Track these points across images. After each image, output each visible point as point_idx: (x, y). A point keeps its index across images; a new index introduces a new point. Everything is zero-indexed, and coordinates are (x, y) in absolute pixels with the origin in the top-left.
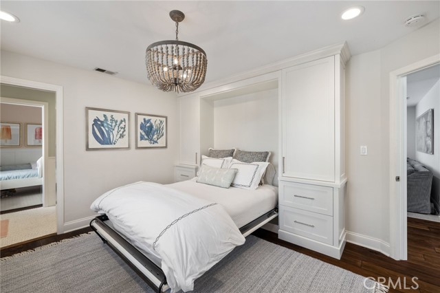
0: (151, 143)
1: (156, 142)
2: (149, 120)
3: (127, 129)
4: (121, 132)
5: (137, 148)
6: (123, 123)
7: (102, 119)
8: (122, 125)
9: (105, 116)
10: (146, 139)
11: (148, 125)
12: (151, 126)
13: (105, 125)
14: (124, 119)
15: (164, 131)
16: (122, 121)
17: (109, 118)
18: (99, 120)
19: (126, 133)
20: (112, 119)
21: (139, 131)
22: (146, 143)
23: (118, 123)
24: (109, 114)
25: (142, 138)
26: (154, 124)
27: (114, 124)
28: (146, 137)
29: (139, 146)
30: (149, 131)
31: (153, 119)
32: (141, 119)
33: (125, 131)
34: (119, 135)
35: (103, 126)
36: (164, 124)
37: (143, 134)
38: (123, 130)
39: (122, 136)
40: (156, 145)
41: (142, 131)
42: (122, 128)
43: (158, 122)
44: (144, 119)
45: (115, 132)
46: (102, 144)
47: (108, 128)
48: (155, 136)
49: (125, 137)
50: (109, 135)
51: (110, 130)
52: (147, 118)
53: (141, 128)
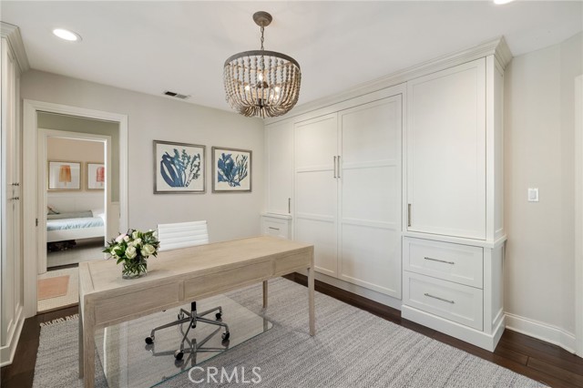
0: (231, 185)
1: (238, 184)
2: (229, 156)
3: (201, 167)
4: (194, 172)
5: (214, 191)
6: (197, 159)
7: (172, 154)
8: (196, 163)
9: (175, 151)
10: (225, 181)
11: (228, 162)
12: (232, 164)
13: (176, 162)
14: (199, 155)
15: (248, 170)
16: (195, 158)
18: (168, 156)
19: (201, 172)
20: (185, 155)
21: (217, 169)
22: (225, 186)
23: (191, 160)
24: (180, 149)
25: (220, 179)
26: (235, 161)
27: (186, 161)
28: (225, 177)
29: (216, 189)
30: (228, 170)
31: (234, 155)
32: (219, 155)
33: (199, 169)
34: (192, 175)
35: (173, 163)
36: (248, 160)
37: (222, 173)
38: (196, 168)
39: (196, 176)
40: (237, 188)
41: (220, 170)
43: (240, 158)
44: (223, 155)
45: (187, 171)
46: (172, 186)
47: (179, 165)
48: (237, 177)
49: (199, 177)
50: (180, 175)
51: (183, 168)
52: (227, 153)
53: (219, 166)
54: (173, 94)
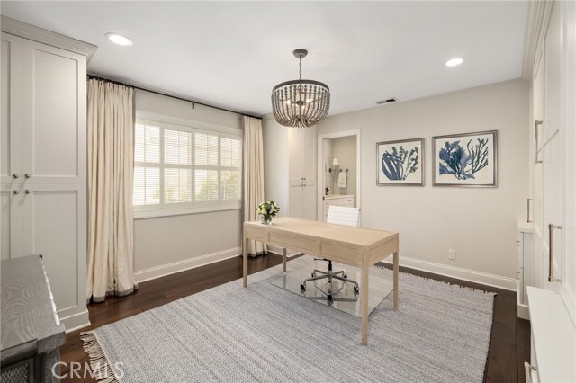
0: (459, 178)
1: (471, 176)
2: (456, 144)
3: (419, 160)
4: (412, 165)
5: (435, 185)
6: (415, 153)
7: (391, 152)
8: (413, 156)
9: (394, 148)
10: (450, 173)
11: (454, 150)
12: (459, 154)
13: (394, 158)
14: (416, 149)
15: (490, 157)
16: (413, 152)
17: (398, 150)
18: (388, 154)
19: (418, 166)
20: (402, 151)
21: (438, 160)
22: (451, 179)
23: (408, 155)
24: (397, 146)
25: (443, 170)
26: (465, 148)
27: (403, 156)
28: (449, 169)
29: (437, 182)
30: (454, 160)
31: (463, 142)
32: (441, 145)
33: (416, 163)
34: (409, 169)
35: (391, 159)
36: (490, 145)
37: (445, 164)
38: (414, 162)
39: (413, 169)
40: (469, 181)
41: (442, 161)
42: (413, 160)
43: (475, 143)
44: (447, 144)
45: (405, 165)
46: (391, 179)
47: (397, 161)
48: (468, 168)
49: (417, 171)
50: (398, 169)
51: (400, 163)
52: (451, 141)
53: (441, 157)
54: (389, 101)
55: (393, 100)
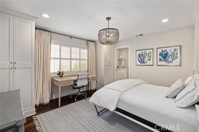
0: (167, 63)
1: (171, 62)
5: (158, 65)
6: (150, 54)
7: (141, 53)
9: (142, 52)
11: (165, 53)
12: (167, 54)
13: (142, 56)
14: (150, 52)
15: (179, 55)
17: (144, 53)
18: (140, 54)
19: (151, 58)
20: (145, 53)
21: (159, 56)
22: (164, 63)
23: (147, 54)
24: (143, 51)
25: (160, 60)
26: (169, 52)
28: (163, 60)
29: (158, 64)
30: (165, 56)
31: (168, 50)
32: (160, 51)
33: (151, 57)
36: (179, 51)
37: (161, 58)
38: (150, 57)
39: (149, 60)
40: (170, 64)
42: (149, 56)
43: (173, 50)
44: (162, 50)
45: (146, 58)
46: (141, 63)
47: (143, 57)
48: (170, 59)
49: (151, 60)
50: (144, 60)
51: (144, 57)
52: (164, 49)
53: (160, 55)
54: (140, 35)
55: (142, 35)
